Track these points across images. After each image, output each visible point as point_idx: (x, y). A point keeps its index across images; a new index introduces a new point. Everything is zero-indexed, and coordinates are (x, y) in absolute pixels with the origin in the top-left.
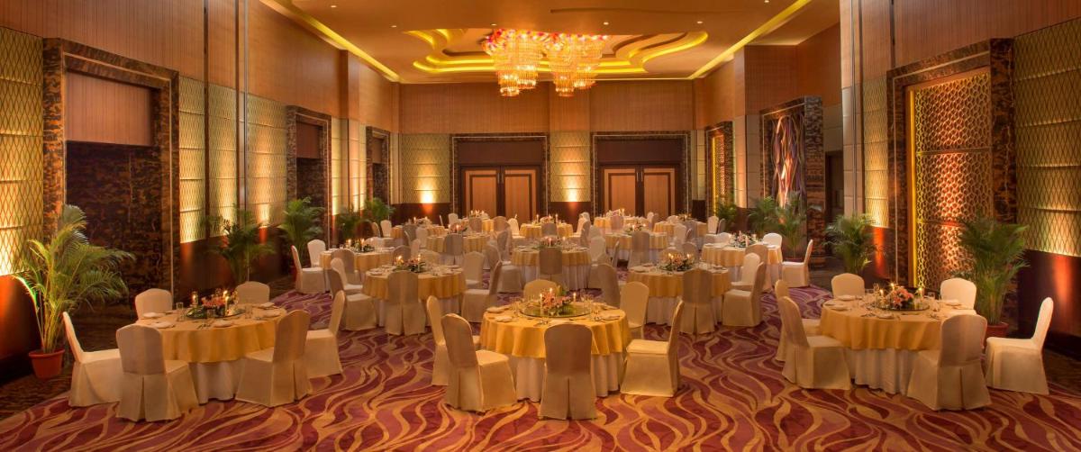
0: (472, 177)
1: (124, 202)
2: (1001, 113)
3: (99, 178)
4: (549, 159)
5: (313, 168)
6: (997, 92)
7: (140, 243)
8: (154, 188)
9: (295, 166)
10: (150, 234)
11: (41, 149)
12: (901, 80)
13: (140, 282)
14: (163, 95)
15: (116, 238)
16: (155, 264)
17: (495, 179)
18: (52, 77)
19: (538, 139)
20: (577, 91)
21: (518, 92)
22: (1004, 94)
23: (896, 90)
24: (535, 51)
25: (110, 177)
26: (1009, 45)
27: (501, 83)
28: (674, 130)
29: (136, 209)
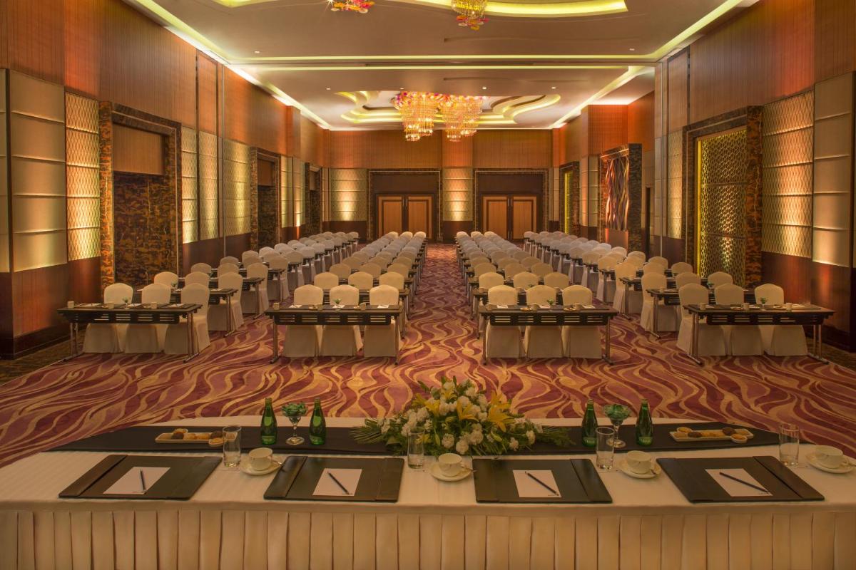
0: (383, 201)
1: (145, 214)
2: (753, 158)
3: (127, 197)
4: (441, 189)
5: (268, 193)
6: (751, 143)
7: (156, 242)
8: (166, 205)
9: (257, 191)
10: (162, 236)
11: (98, 176)
12: (691, 133)
13: (156, 269)
14: (171, 139)
15: (139, 239)
16: (166, 257)
17: (400, 203)
18: (105, 127)
19: (434, 174)
20: (464, 137)
21: (419, 137)
22: (756, 145)
23: (689, 141)
24: (431, 107)
25: (134, 196)
26: (760, 110)
27: (406, 131)
28: (536, 168)
29: (153, 219)
